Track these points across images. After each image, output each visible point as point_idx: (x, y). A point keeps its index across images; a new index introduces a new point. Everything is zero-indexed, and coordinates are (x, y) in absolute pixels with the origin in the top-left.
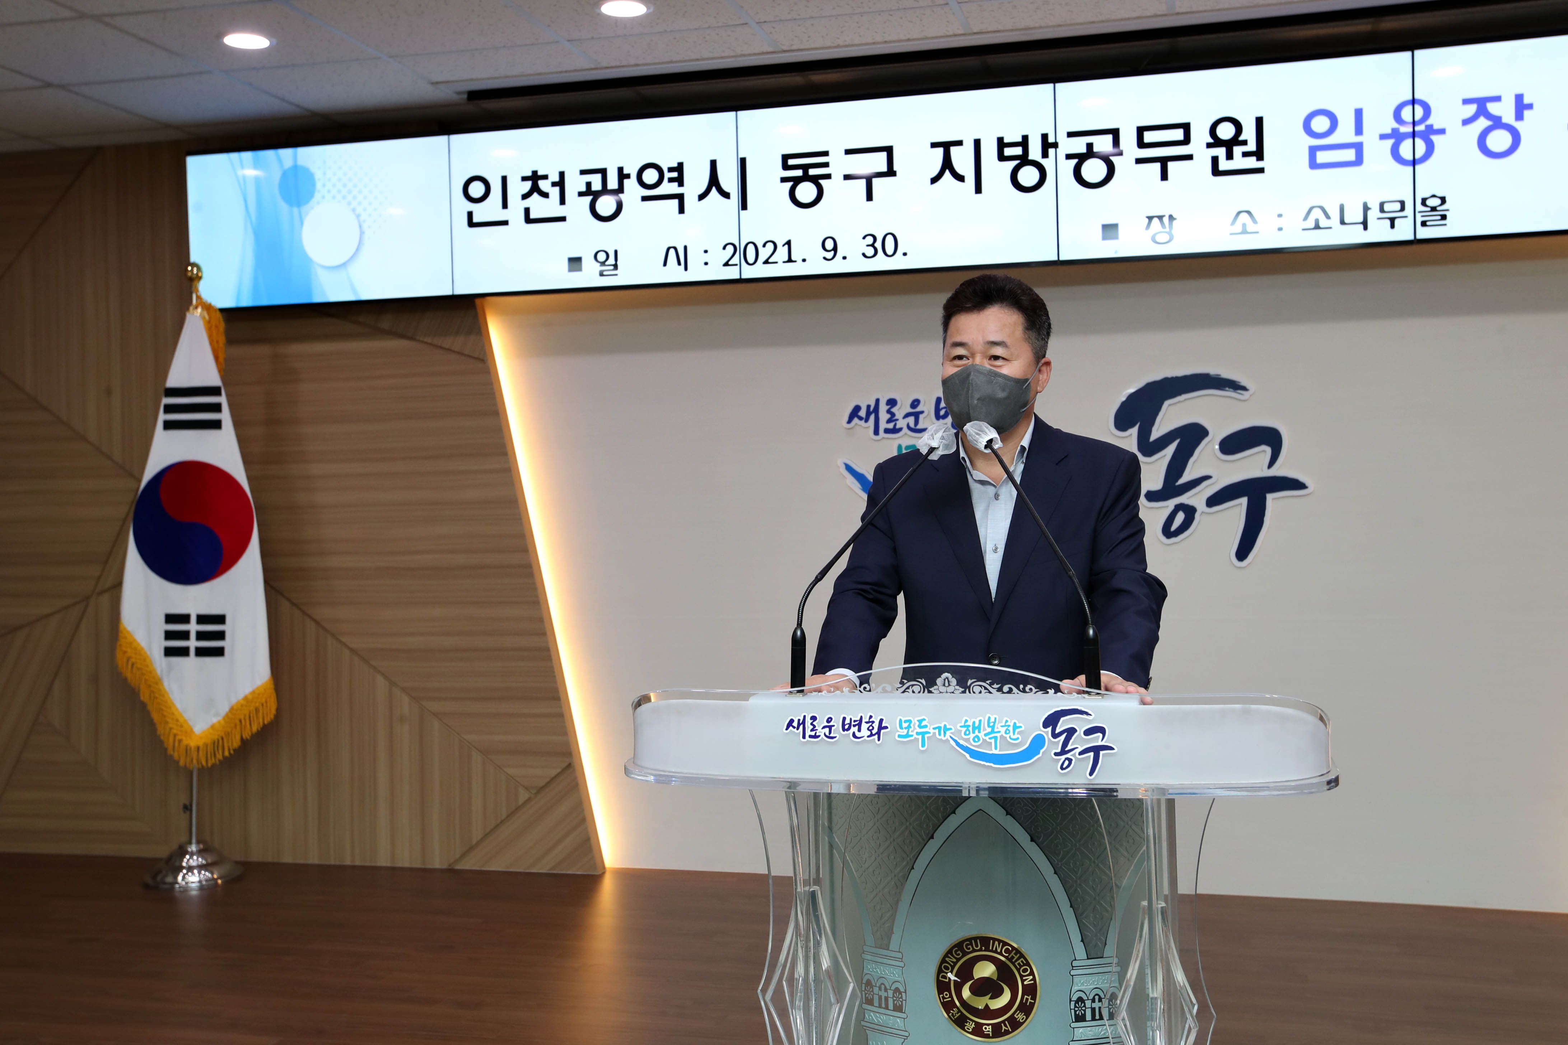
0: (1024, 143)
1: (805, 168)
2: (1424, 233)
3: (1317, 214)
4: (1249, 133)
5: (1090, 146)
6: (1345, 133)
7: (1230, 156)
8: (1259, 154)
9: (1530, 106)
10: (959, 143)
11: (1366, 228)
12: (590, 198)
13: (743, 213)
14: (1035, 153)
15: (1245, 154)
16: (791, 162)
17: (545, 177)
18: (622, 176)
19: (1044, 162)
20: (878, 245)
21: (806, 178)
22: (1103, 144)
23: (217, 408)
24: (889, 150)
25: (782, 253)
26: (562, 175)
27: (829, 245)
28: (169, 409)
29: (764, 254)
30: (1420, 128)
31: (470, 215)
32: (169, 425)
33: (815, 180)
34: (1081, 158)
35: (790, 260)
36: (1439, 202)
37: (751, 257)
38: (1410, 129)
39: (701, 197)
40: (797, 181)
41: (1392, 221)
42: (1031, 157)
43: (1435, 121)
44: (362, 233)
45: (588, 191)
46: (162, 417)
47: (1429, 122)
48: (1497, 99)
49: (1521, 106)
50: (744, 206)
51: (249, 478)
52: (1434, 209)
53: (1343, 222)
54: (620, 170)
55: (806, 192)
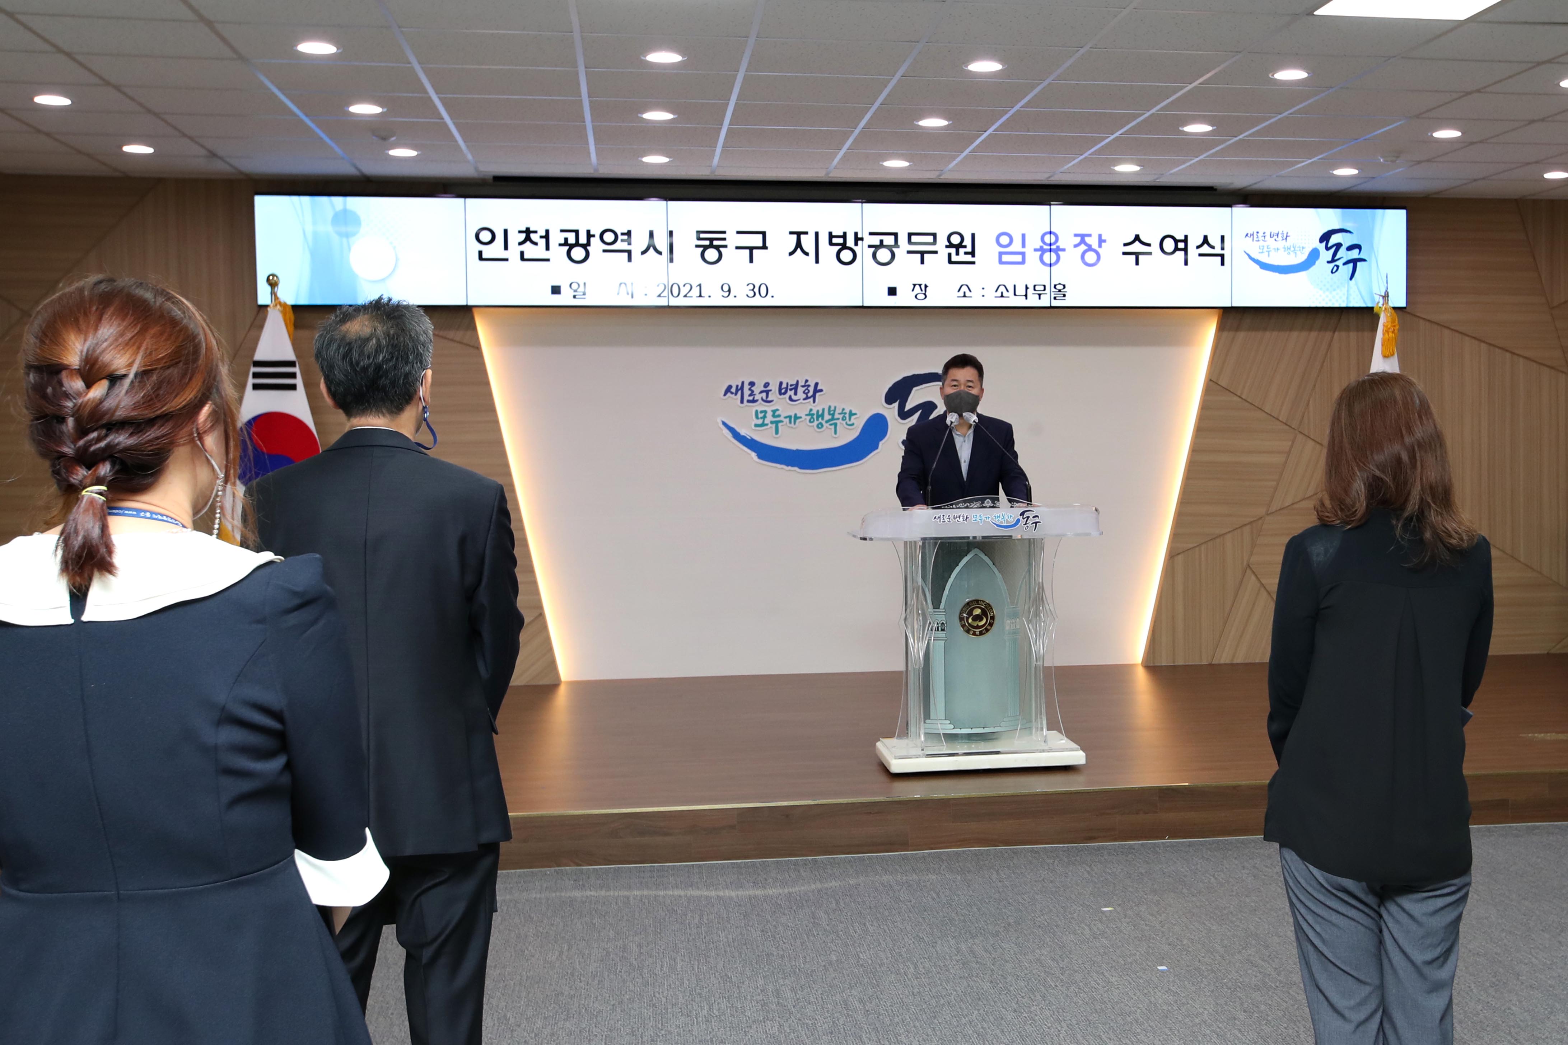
0: (844, 236)
1: (711, 240)
2: (1055, 303)
3: (1002, 289)
4: (968, 242)
5: (881, 241)
6: (1016, 246)
7: (957, 254)
8: (972, 253)
9: (1105, 241)
10: (806, 233)
11: (1026, 298)
12: (567, 248)
13: (670, 264)
14: (850, 242)
15: (966, 253)
16: (702, 236)
17: (536, 232)
18: (589, 235)
19: (855, 248)
20: (756, 290)
21: (711, 246)
22: (889, 240)
23: (293, 376)
24: (764, 234)
25: (695, 291)
26: (547, 232)
27: (726, 288)
28: (256, 375)
29: (684, 291)
30: (1053, 247)
31: (480, 253)
32: (256, 387)
33: (717, 248)
34: (877, 248)
35: (700, 296)
36: (1062, 287)
37: (675, 292)
38: (1049, 247)
39: (643, 253)
40: (705, 248)
41: (1040, 295)
42: (847, 245)
43: (1061, 244)
44: (397, 260)
45: (566, 243)
46: (251, 381)
47: (1058, 244)
48: (1090, 235)
49: (1101, 241)
50: (671, 260)
51: (316, 424)
52: (1060, 291)
53: (1015, 294)
54: (588, 232)
55: (711, 254)
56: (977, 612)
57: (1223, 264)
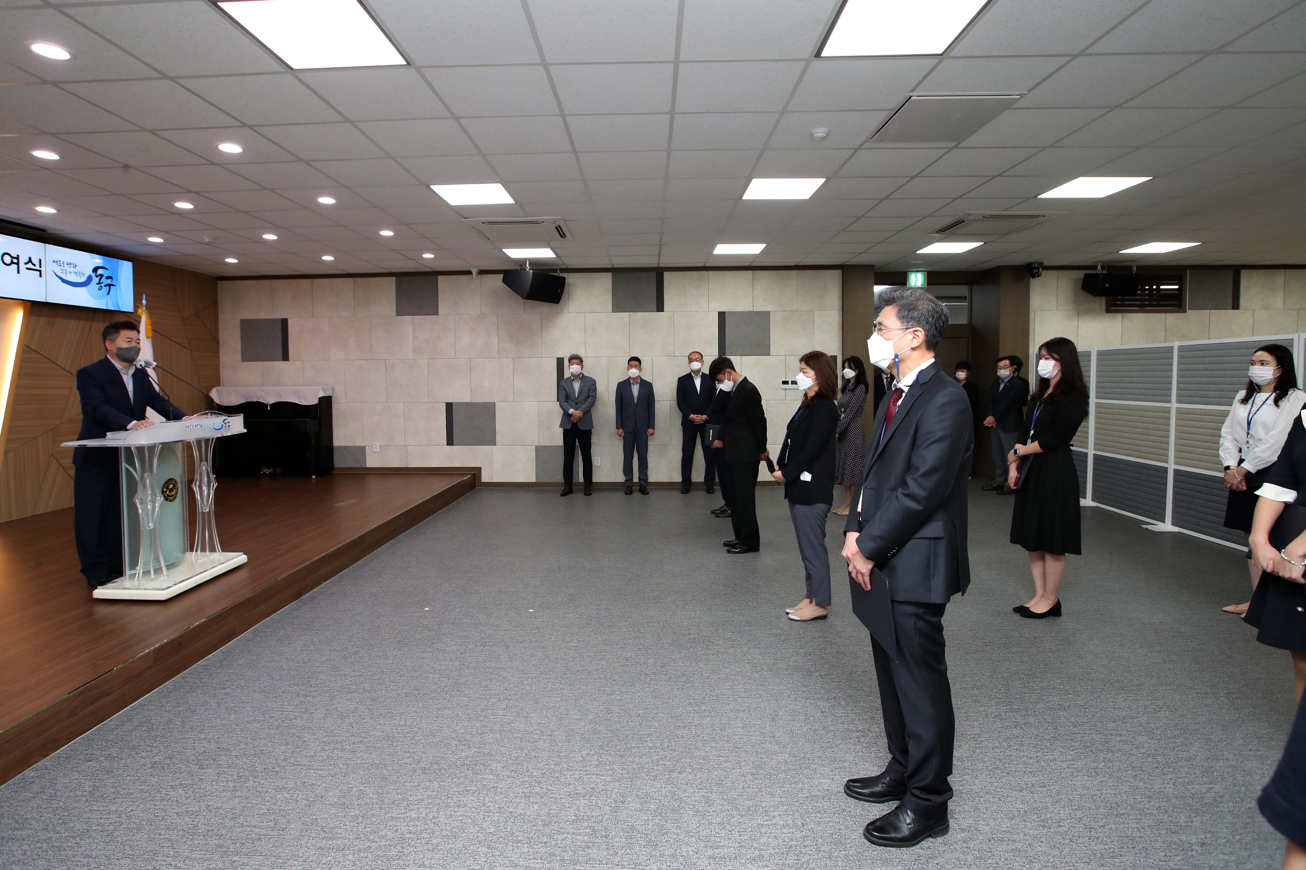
56: (171, 486)
57: (41, 276)
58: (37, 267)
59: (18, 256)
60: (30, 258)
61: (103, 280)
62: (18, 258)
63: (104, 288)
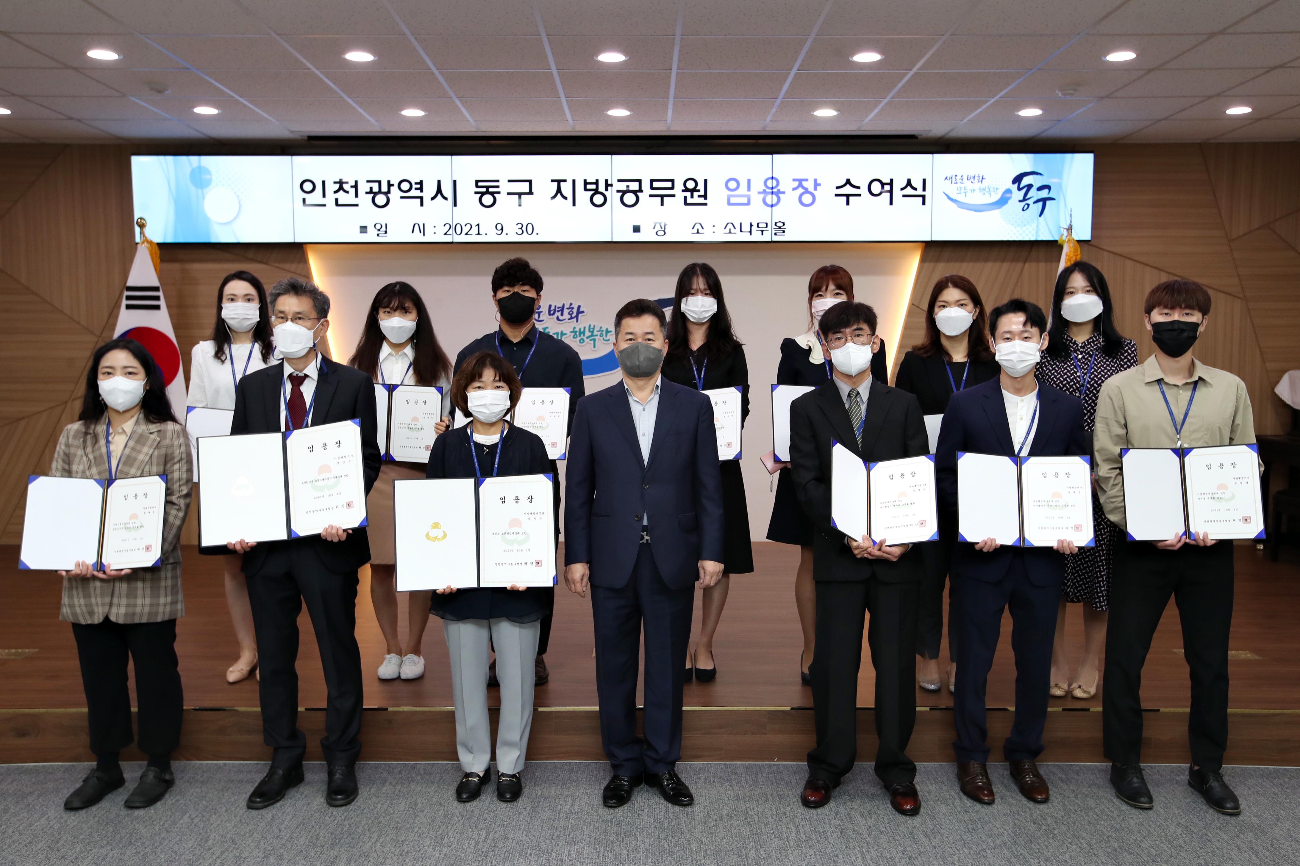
0: (597, 183)
1: (487, 187)
2: (776, 238)
3: (730, 226)
4: (701, 187)
5: (628, 186)
6: (743, 190)
7: (692, 197)
8: (705, 196)
9: (820, 185)
10: (565, 181)
11: (751, 234)
12: (372, 195)
13: (454, 208)
14: (602, 188)
15: (699, 196)
16: (480, 184)
17: (347, 183)
18: (390, 185)
19: (606, 193)
20: (524, 228)
21: (488, 192)
22: (634, 186)
23: (157, 298)
24: (530, 182)
25: (475, 230)
26: (356, 182)
27: (499, 227)
28: (128, 298)
29: (465, 230)
30: (775, 190)
31: (304, 200)
32: (128, 307)
33: (492, 194)
34: (624, 193)
35: (479, 234)
36: (782, 224)
37: (459, 231)
38: (771, 191)
39: (433, 199)
40: (483, 194)
41: (762, 231)
42: (599, 190)
43: (781, 187)
44: (240, 206)
45: (371, 191)
46: (124, 302)
47: (778, 188)
48: (806, 180)
49: (816, 185)
50: (455, 205)
51: (177, 337)
52: (780, 228)
53: (741, 231)
54: (389, 182)
55: (488, 199)
57: (924, 203)
58: (920, 191)
59: (892, 180)
60: (909, 181)
61: (1033, 193)
62: (891, 183)
63: (1032, 205)
